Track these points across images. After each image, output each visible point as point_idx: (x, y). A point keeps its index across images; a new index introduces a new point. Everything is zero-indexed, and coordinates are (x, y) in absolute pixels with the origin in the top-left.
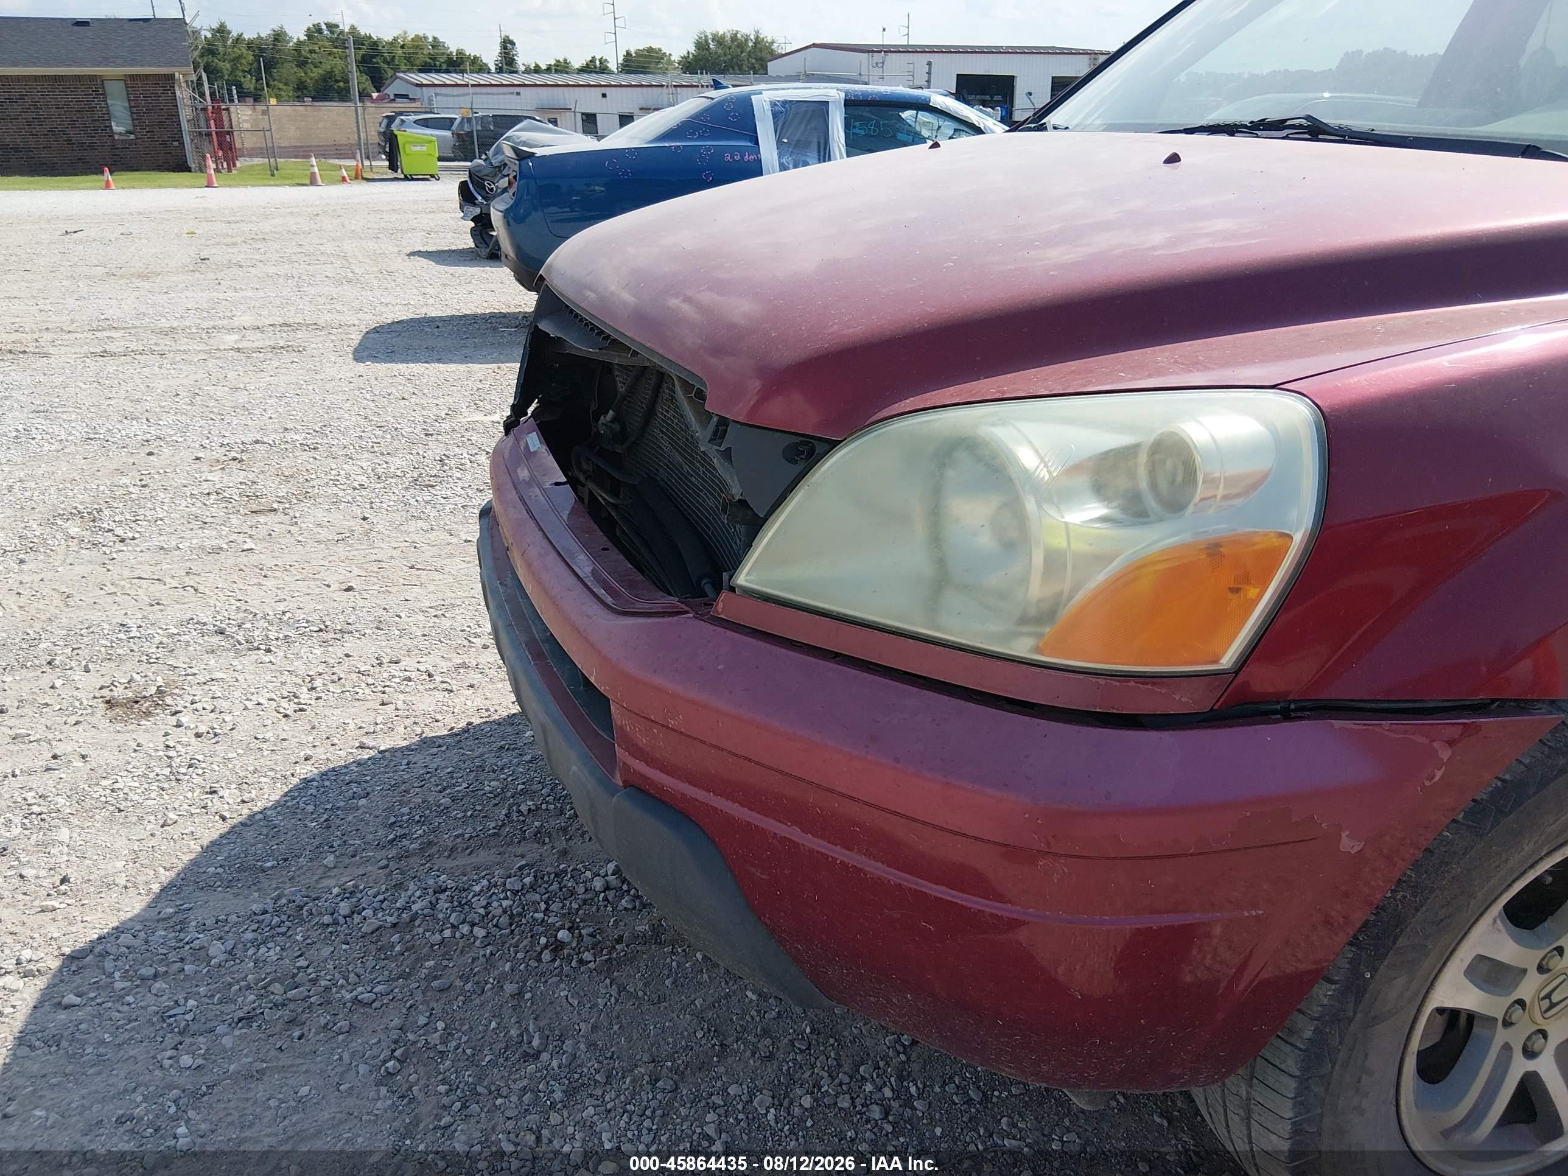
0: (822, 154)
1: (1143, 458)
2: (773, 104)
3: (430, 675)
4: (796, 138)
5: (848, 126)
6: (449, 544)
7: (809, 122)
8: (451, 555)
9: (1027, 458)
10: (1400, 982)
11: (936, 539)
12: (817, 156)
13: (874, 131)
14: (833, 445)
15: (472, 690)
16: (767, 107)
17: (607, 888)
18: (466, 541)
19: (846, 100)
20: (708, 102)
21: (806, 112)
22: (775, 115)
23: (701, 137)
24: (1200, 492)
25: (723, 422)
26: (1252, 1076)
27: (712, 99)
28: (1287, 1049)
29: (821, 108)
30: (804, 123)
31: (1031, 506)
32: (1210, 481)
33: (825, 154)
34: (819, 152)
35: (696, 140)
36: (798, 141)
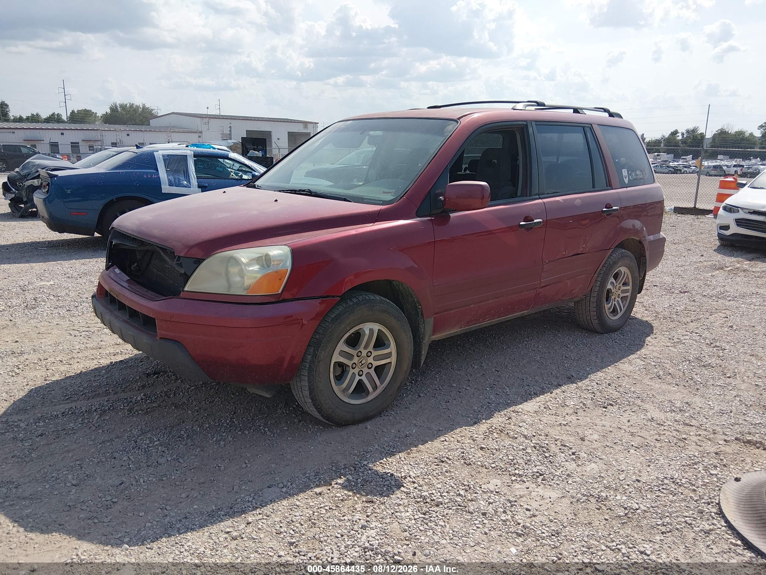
0: (186, 175)
1: (264, 258)
2: (163, 156)
3: (61, 361)
4: (175, 168)
5: (195, 165)
6: (50, 326)
7: (179, 163)
8: (52, 329)
9: (243, 260)
10: (323, 353)
11: (228, 280)
12: (183, 176)
13: (207, 167)
14: (204, 260)
15: (78, 364)
16: (161, 157)
17: (142, 399)
18: (57, 324)
19: (194, 155)
20: (135, 154)
21: (177, 159)
22: (164, 160)
23: (132, 169)
24: (272, 263)
25: (179, 257)
26: (301, 380)
27: (137, 153)
28: (305, 370)
29: (184, 158)
30: (177, 163)
31: (243, 267)
32: (274, 261)
33: (187, 175)
34: (184, 174)
35: (131, 169)
36: (175, 170)
